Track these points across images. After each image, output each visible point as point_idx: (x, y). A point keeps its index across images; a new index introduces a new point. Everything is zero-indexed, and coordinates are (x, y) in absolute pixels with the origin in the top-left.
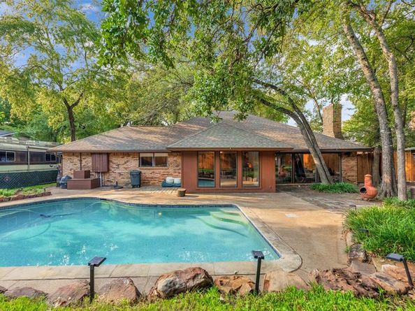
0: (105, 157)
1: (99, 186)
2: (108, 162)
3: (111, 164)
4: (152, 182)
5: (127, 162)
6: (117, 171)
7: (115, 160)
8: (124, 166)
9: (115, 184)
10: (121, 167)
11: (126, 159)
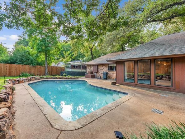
0: (96, 66)
1: (95, 78)
2: (98, 68)
3: (99, 69)
4: (113, 78)
5: (104, 68)
6: (101, 72)
7: (100, 68)
8: (103, 70)
9: (100, 77)
10: (102, 70)
11: (103, 67)
